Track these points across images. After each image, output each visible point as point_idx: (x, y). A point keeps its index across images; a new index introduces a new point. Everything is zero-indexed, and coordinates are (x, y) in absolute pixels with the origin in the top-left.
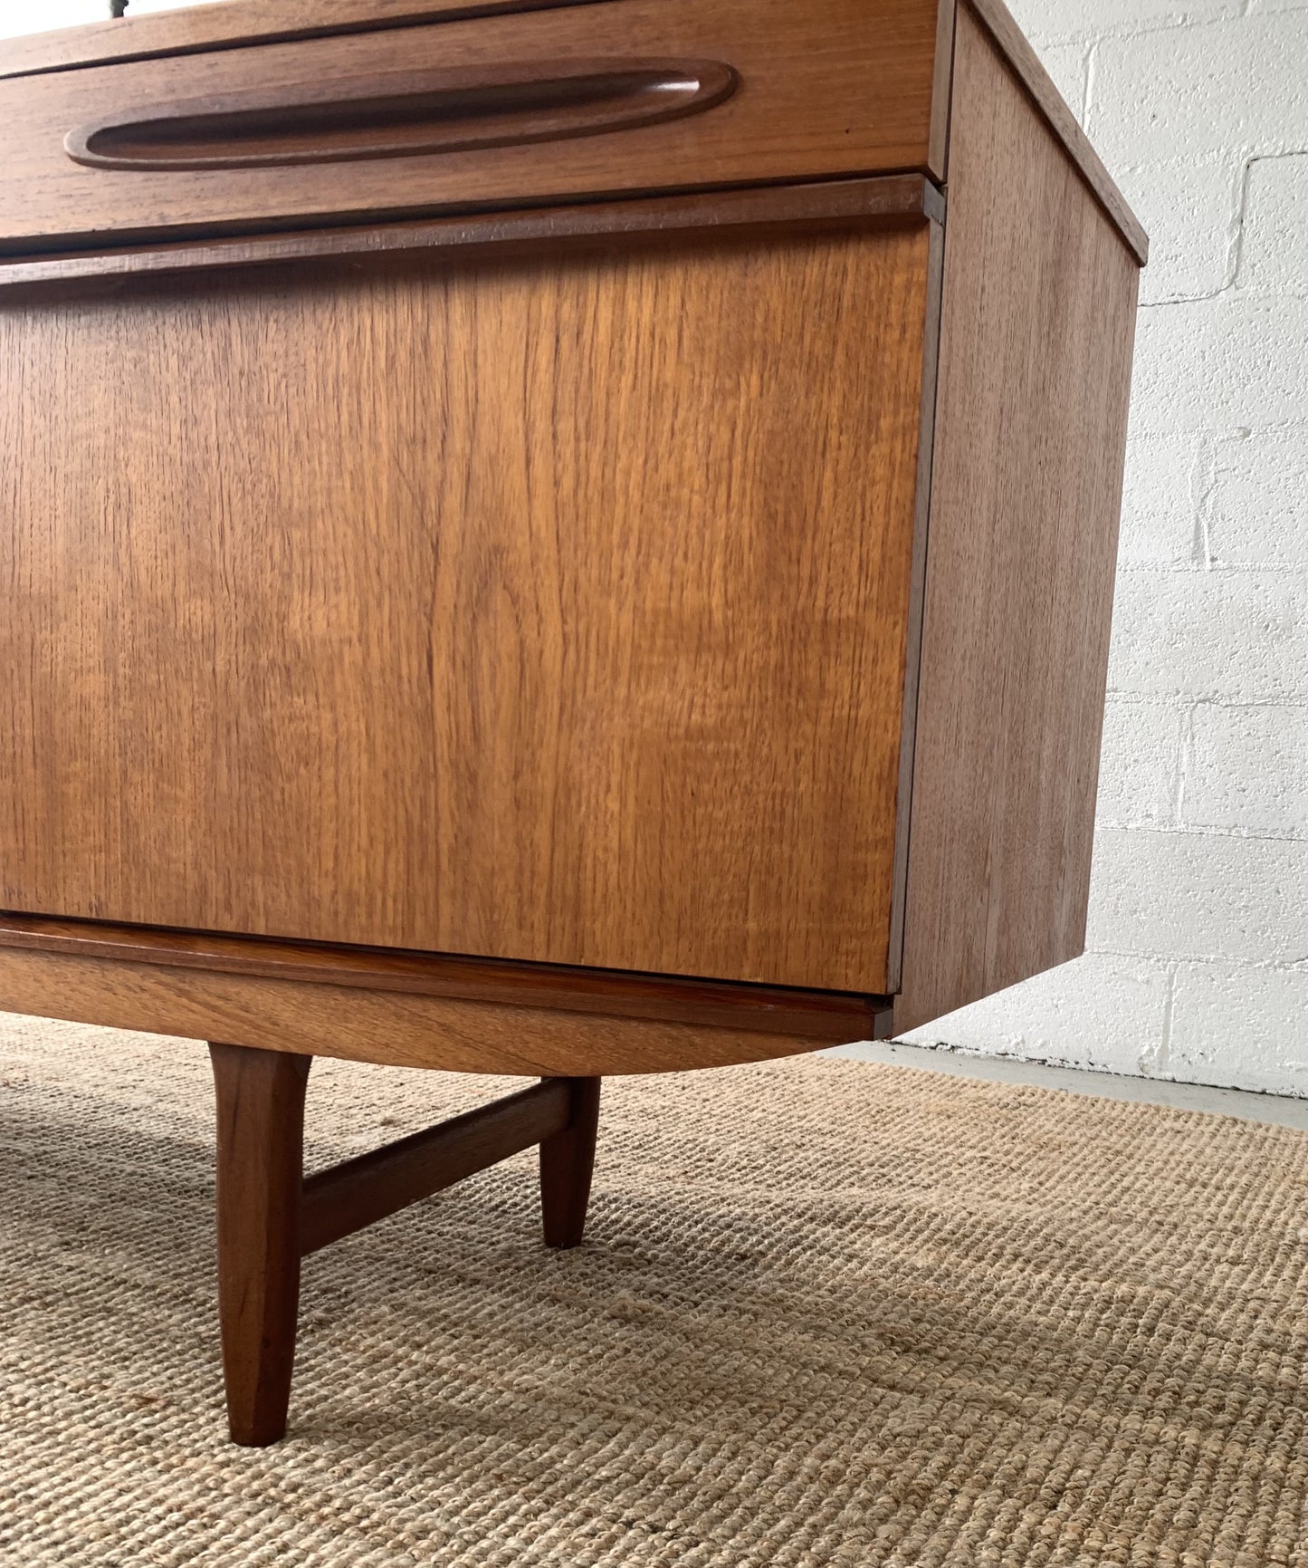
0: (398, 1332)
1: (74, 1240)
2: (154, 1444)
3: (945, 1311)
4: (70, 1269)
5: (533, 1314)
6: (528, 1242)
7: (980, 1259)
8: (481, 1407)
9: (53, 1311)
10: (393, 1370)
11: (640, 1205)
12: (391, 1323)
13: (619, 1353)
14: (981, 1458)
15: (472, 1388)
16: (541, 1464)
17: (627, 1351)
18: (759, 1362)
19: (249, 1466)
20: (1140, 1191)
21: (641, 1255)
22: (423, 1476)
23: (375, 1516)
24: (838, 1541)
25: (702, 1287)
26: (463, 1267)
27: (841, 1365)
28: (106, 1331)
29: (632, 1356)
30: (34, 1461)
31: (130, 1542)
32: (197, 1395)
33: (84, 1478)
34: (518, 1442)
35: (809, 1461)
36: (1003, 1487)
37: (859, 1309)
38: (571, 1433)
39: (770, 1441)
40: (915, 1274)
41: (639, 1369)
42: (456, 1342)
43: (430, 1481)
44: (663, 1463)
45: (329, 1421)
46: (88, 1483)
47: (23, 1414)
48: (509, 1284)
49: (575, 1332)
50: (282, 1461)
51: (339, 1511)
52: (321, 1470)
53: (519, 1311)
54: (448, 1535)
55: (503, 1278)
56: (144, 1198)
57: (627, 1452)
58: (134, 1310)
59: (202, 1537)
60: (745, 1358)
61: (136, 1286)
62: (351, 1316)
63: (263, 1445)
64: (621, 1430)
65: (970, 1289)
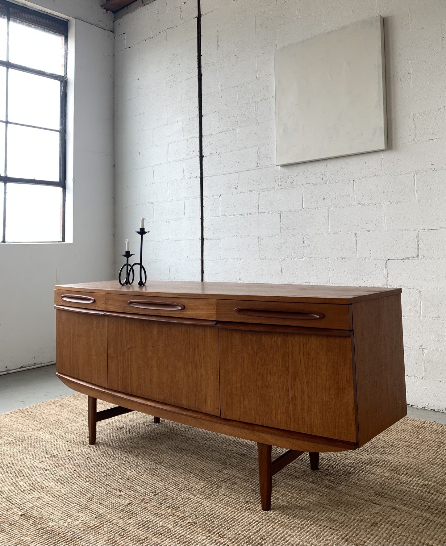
0: (286, 489)
1: (225, 467)
2: (250, 510)
4: (227, 474)
5: (309, 486)
6: (308, 468)
7: (399, 474)
8: (302, 505)
9: (227, 483)
10: (286, 497)
11: (330, 460)
12: (285, 487)
13: (325, 495)
14: (388, 518)
15: (300, 501)
16: (312, 516)
17: (327, 494)
18: (351, 497)
19: (266, 515)
20: (443, 455)
21: (330, 472)
22: (293, 517)
23: (287, 524)
24: (361, 531)
25: (342, 480)
26: (296, 474)
27: (366, 499)
28: (237, 488)
29: (328, 495)
31: (252, 526)
33: (242, 516)
34: (308, 512)
35: (357, 517)
36: (390, 524)
37: (372, 486)
38: (317, 510)
39: (351, 513)
40: (385, 478)
41: (329, 498)
42: (296, 491)
43: (295, 518)
44: (333, 517)
45: (277, 507)
46: (243, 516)
47: (229, 504)
48: (305, 479)
49: (317, 490)
50: (271, 514)
51: (281, 523)
52: (277, 516)
53: (307, 485)
54: (298, 528)
55: (304, 477)
56: (234, 457)
57: (326, 514)
58: (240, 483)
59: (262, 526)
60: (348, 497)
61: (239, 478)
62: (277, 485)
63: (268, 511)
64: (325, 510)
65: (395, 481)
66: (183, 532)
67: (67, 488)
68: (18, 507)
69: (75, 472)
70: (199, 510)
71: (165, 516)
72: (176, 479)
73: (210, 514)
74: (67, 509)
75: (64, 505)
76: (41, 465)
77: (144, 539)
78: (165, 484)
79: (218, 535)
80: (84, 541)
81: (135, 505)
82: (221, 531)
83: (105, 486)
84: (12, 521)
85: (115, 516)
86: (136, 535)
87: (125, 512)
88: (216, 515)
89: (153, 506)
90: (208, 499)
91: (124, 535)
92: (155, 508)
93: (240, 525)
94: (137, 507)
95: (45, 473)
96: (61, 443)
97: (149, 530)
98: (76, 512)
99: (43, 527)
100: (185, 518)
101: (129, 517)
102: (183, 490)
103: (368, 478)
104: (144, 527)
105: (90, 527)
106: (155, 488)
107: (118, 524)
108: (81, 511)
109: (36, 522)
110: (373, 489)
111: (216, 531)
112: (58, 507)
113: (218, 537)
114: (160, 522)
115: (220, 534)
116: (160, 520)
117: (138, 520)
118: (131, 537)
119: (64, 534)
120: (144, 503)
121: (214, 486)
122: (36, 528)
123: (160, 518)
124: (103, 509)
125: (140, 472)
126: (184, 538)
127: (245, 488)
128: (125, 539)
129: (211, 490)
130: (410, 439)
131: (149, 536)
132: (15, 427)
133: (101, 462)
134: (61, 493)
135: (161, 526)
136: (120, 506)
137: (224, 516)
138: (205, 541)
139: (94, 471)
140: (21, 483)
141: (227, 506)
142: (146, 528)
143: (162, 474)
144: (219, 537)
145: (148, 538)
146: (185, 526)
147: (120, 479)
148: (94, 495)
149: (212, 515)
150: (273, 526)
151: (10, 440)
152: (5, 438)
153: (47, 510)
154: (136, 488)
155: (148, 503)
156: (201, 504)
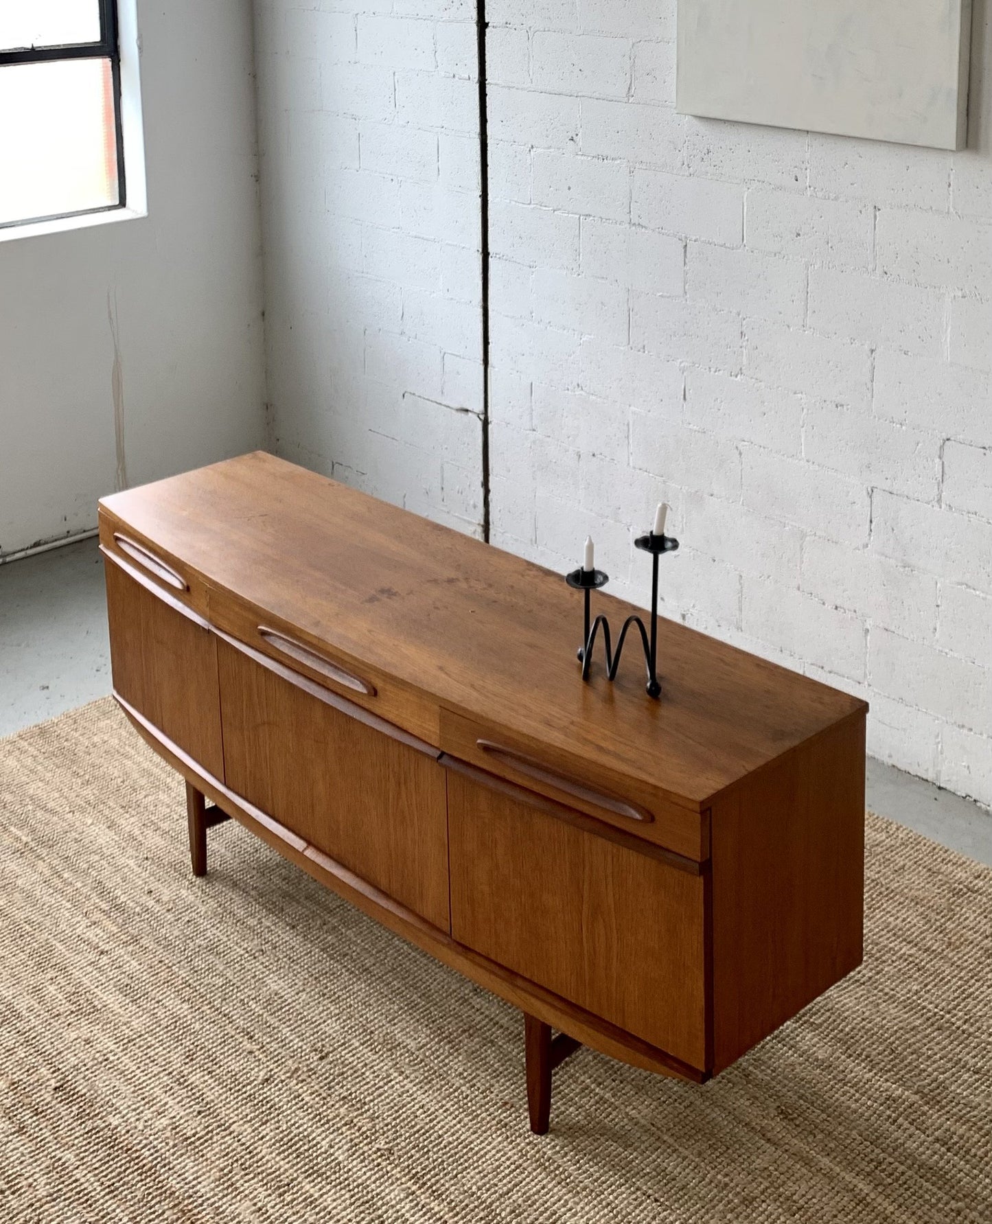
0: (594, 1074)
2: (508, 1127)
3: (815, 1093)
4: (478, 1010)
7: (850, 1056)
8: (615, 1125)
9: (473, 1040)
10: (588, 1098)
12: (592, 1067)
14: (782, 1186)
15: (614, 1113)
16: (629, 1162)
17: (676, 1100)
18: (724, 1116)
19: (536, 1146)
22: (589, 1161)
27: (754, 1124)
28: (491, 1057)
29: (677, 1105)
30: (471, 1130)
31: (500, 1176)
32: (521, 1103)
33: (486, 1142)
34: (623, 1148)
35: (719, 1177)
36: (782, 1202)
37: (778, 1087)
38: (643, 1146)
39: (710, 1163)
40: (815, 1063)
41: (677, 1112)
42: (614, 1084)
43: (591, 1163)
45: (563, 1126)
46: (488, 1145)
47: (466, 1104)
49: (659, 1085)
50: (547, 1144)
51: (561, 1173)
52: (559, 1152)
54: (592, 1191)
57: (659, 1160)
58: (500, 1043)
59: (520, 1178)
60: (719, 1113)
61: (502, 1027)
63: (541, 1135)
64: (660, 1147)
65: (834, 1078)
66: (365, 1173)
67: (144, 1017)
68: (48, 1064)
69: (160, 965)
70: (404, 1115)
71: (334, 1125)
72: (368, 1015)
73: (423, 1130)
74: (144, 1081)
75: (139, 1068)
76: (90, 934)
77: (288, 1185)
78: (343, 1028)
79: (430, 1191)
80: (175, 1176)
81: (277, 1085)
82: (437, 1181)
83: (222, 1018)
84: (38, 1104)
85: (236, 1112)
86: (273, 1169)
87: (256, 1101)
88: (435, 1134)
89: (313, 1093)
90: (426, 1084)
91: (250, 1166)
92: (317, 1099)
93: (477, 1171)
94: (281, 1092)
95: (101, 963)
96: (131, 863)
97: (299, 1159)
98: (161, 1091)
99: (97, 1127)
100: (373, 1134)
101: (264, 1120)
102: (380, 1050)
103: (780, 1058)
104: (290, 1151)
105: (186, 1139)
106: (323, 1036)
107: (240, 1137)
108: (170, 1090)
109: (84, 1110)
110: (779, 1097)
111: (429, 1180)
112: (126, 1073)
113: (431, 1195)
114: (323, 1139)
115: (434, 1188)
116: (324, 1135)
117: (281, 1129)
118: (264, 1174)
119: (136, 1151)
120: (295, 1082)
121: (445, 1044)
122: (84, 1128)
123: (323, 1129)
124: (213, 1088)
125: (297, 981)
126: (365, 1191)
127: (509, 1060)
128: (253, 1178)
129: (438, 1057)
130: (922, 933)
131: (298, 1176)
132: (31, 792)
133: (216, 940)
134: (132, 1030)
135: (323, 1153)
136: (248, 1084)
137: (451, 1139)
138: (403, 1204)
139: (201, 969)
140: (52, 988)
141: (461, 1110)
142: (294, 1155)
143: (340, 993)
144: (432, 1198)
145: (295, 1183)
146: (370, 1158)
147: (253, 999)
148: (197, 1046)
149: (427, 1131)
150: (543, 1179)
151: (24, 839)
152: (12, 828)
153: (105, 1078)
154: (284, 1032)
155: (304, 1083)
156: (409, 1099)
